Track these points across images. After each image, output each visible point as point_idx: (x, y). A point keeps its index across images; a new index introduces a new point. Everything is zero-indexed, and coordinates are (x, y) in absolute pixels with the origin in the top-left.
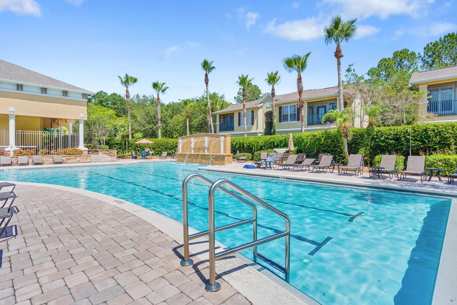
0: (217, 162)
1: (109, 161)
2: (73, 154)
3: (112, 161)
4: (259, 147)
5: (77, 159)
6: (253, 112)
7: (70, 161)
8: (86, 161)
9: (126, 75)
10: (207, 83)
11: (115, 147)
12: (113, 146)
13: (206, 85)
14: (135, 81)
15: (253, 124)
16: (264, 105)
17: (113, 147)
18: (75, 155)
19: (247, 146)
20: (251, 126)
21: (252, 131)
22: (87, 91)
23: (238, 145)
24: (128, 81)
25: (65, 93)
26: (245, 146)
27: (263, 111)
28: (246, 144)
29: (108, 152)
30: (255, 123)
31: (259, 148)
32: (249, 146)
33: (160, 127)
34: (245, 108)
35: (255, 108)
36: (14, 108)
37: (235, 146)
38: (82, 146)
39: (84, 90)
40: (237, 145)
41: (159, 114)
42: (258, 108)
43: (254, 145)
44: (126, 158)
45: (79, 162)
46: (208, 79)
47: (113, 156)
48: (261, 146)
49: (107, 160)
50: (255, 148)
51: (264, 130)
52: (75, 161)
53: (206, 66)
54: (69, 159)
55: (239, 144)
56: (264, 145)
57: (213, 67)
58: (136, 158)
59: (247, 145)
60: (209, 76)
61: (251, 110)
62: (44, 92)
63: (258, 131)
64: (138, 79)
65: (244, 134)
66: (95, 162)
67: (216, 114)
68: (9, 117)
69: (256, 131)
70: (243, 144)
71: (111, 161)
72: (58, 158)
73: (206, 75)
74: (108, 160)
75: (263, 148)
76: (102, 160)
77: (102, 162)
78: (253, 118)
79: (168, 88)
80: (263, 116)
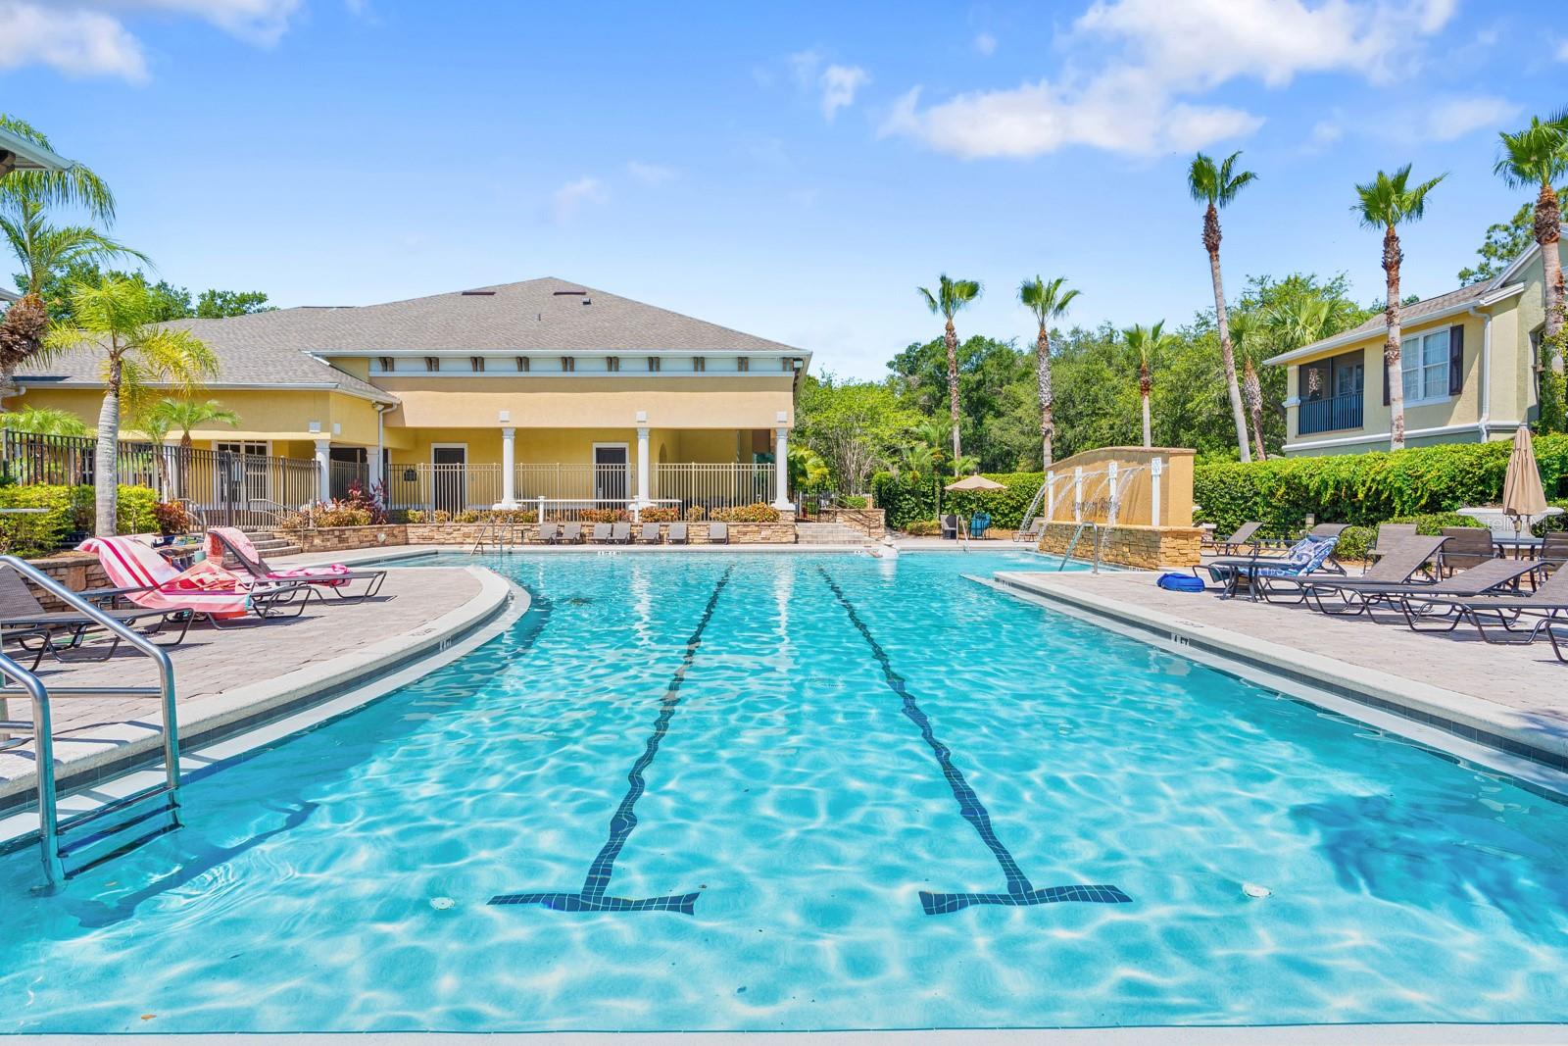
0: (1138, 560)
1: (844, 542)
2: (753, 521)
3: (854, 542)
4: (1421, 496)
5: (764, 533)
6: (1457, 333)
7: (746, 538)
8: (784, 540)
9: (943, 279)
10: (1213, 248)
11: (907, 500)
12: (901, 498)
13: (1211, 257)
14: (973, 290)
15: (1456, 389)
16: (1526, 288)
17: (900, 501)
18: (757, 523)
19: (1367, 496)
20: (1450, 399)
21: (1452, 426)
22: (793, 348)
23: (1331, 491)
24: (952, 295)
25: (743, 363)
26: (1361, 496)
27: (1520, 323)
28: (1364, 483)
29: (861, 517)
30: (1470, 384)
31: (1423, 502)
32: (1378, 493)
33: (1048, 432)
34: (1396, 321)
35: (1465, 314)
36: (644, 413)
37: (1318, 493)
38: (782, 502)
39: (785, 347)
40: (1326, 489)
41: (1046, 390)
42: (1488, 312)
43: (1400, 491)
44: (927, 535)
45: (766, 540)
46: (1215, 232)
47: (876, 528)
48: (1433, 495)
49: (841, 538)
50: (1404, 503)
51: (1524, 412)
52: (758, 538)
53: (1205, 181)
54: (745, 534)
55: (1336, 488)
56: (1451, 490)
57: (1244, 178)
58: (953, 535)
59: (1370, 489)
60: (1223, 216)
61: (1447, 327)
62: (699, 368)
63: (1483, 423)
64: (980, 285)
65: (1388, 442)
66: (808, 542)
67: (1286, 364)
68: (637, 433)
69: (1477, 424)
70: (1350, 487)
71: (849, 542)
72: (718, 529)
73: (1210, 218)
74: (846, 539)
75: (1444, 504)
76: (830, 539)
77: (827, 543)
78: (1457, 363)
79: (1075, 293)
80: (1521, 346)
